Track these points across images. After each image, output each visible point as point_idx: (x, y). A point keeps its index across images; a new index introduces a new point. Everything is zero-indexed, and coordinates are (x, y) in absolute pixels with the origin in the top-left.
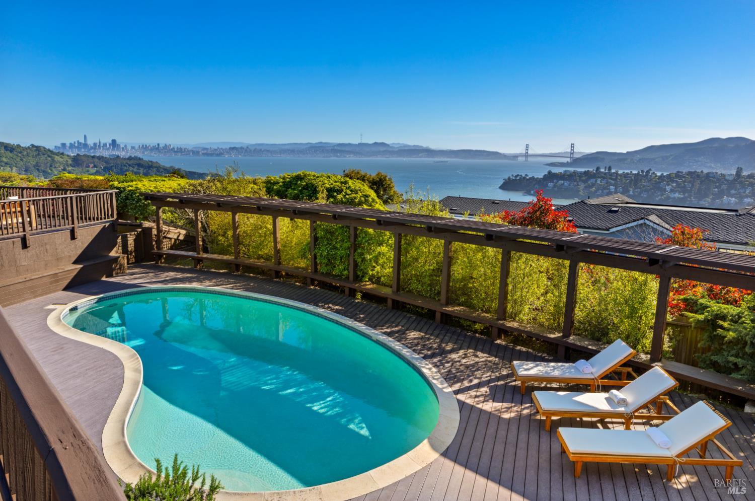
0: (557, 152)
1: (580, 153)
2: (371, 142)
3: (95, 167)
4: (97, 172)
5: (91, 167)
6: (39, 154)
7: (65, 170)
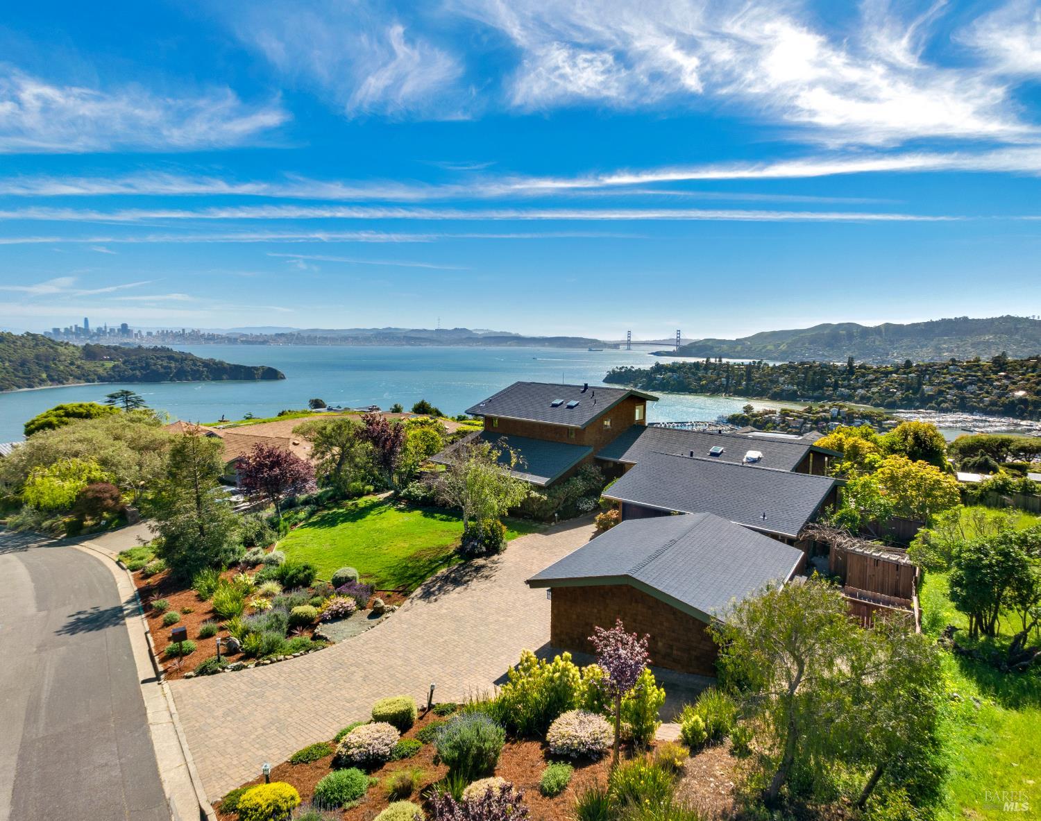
0: (662, 339)
1: (686, 340)
2: (451, 328)
3: (111, 359)
4: (115, 366)
5: (106, 359)
6: (37, 345)
7: (72, 364)
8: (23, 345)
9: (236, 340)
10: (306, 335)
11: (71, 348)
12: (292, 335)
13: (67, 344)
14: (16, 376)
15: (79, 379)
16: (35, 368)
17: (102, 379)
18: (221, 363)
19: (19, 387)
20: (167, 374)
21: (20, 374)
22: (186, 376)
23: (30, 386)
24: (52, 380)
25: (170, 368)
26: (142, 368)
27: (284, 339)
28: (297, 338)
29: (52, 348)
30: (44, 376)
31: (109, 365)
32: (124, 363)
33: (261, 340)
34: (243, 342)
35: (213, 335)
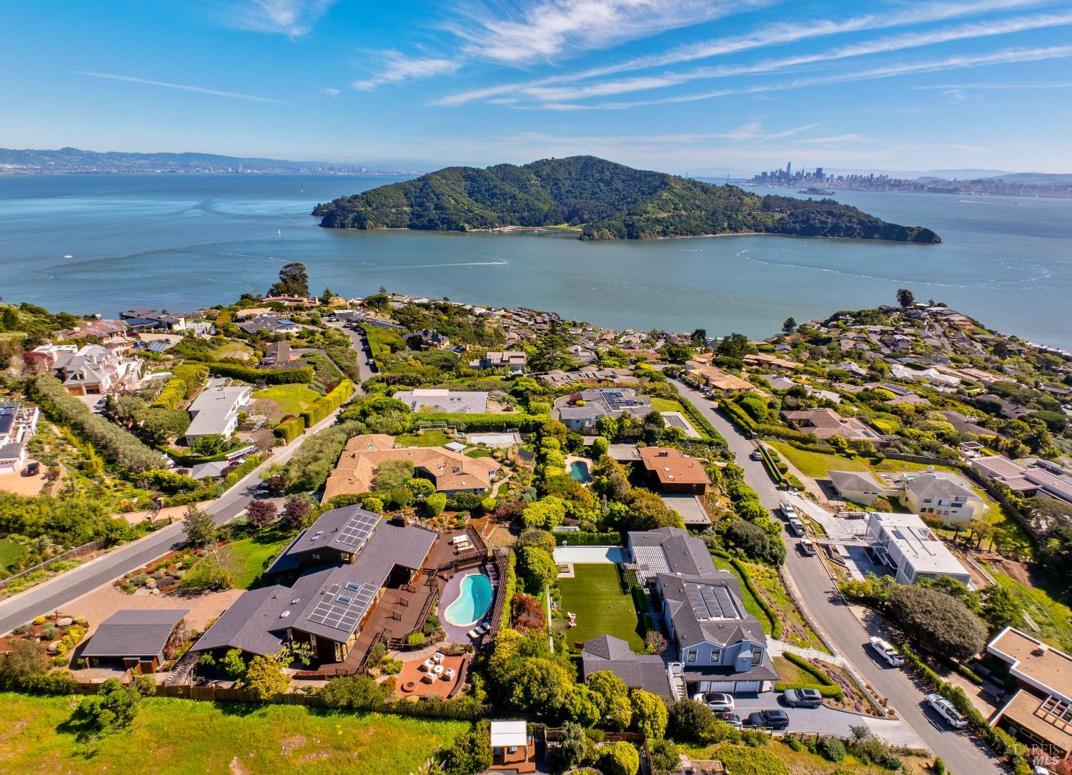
3: (781, 211)
4: (782, 219)
5: (777, 211)
6: (730, 196)
7: (749, 214)
8: (719, 197)
9: (922, 187)
10: (1008, 182)
11: (756, 198)
12: (991, 181)
13: (753, 194)
14: (706, 224)
15: (750, 228)
16: (721, 217)
17: (768, 230)
18: (877, 220)
19: (706, 234)
20: (823, 228)
21: (710, 222)
22: (839, 232)
23: (714, 233)
24: (730, 228)
25: (826, 223)
26: (803, 222)
27: (979, 187)
28: (997, 186)
29: (740, 198)
30: (726, 224)
31: (777, 216)
32: (789, 216)
33: (951, 187)
34: (930, 190)
35: (900, 181)
